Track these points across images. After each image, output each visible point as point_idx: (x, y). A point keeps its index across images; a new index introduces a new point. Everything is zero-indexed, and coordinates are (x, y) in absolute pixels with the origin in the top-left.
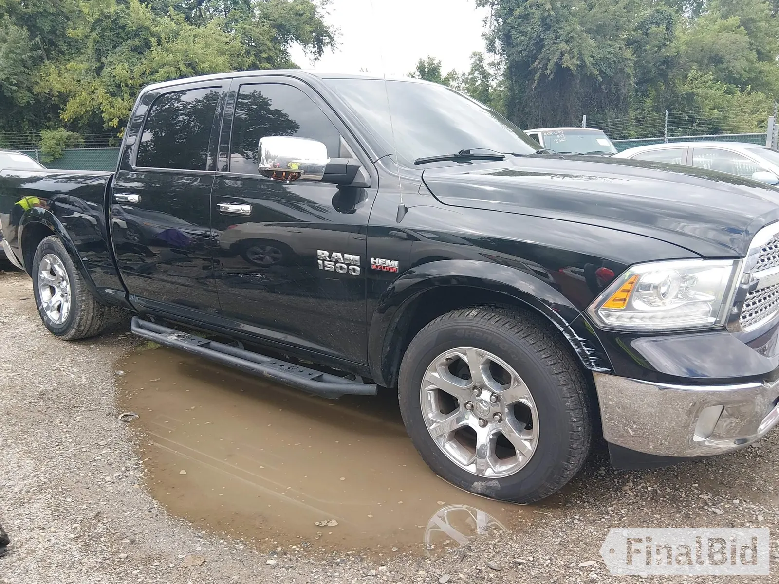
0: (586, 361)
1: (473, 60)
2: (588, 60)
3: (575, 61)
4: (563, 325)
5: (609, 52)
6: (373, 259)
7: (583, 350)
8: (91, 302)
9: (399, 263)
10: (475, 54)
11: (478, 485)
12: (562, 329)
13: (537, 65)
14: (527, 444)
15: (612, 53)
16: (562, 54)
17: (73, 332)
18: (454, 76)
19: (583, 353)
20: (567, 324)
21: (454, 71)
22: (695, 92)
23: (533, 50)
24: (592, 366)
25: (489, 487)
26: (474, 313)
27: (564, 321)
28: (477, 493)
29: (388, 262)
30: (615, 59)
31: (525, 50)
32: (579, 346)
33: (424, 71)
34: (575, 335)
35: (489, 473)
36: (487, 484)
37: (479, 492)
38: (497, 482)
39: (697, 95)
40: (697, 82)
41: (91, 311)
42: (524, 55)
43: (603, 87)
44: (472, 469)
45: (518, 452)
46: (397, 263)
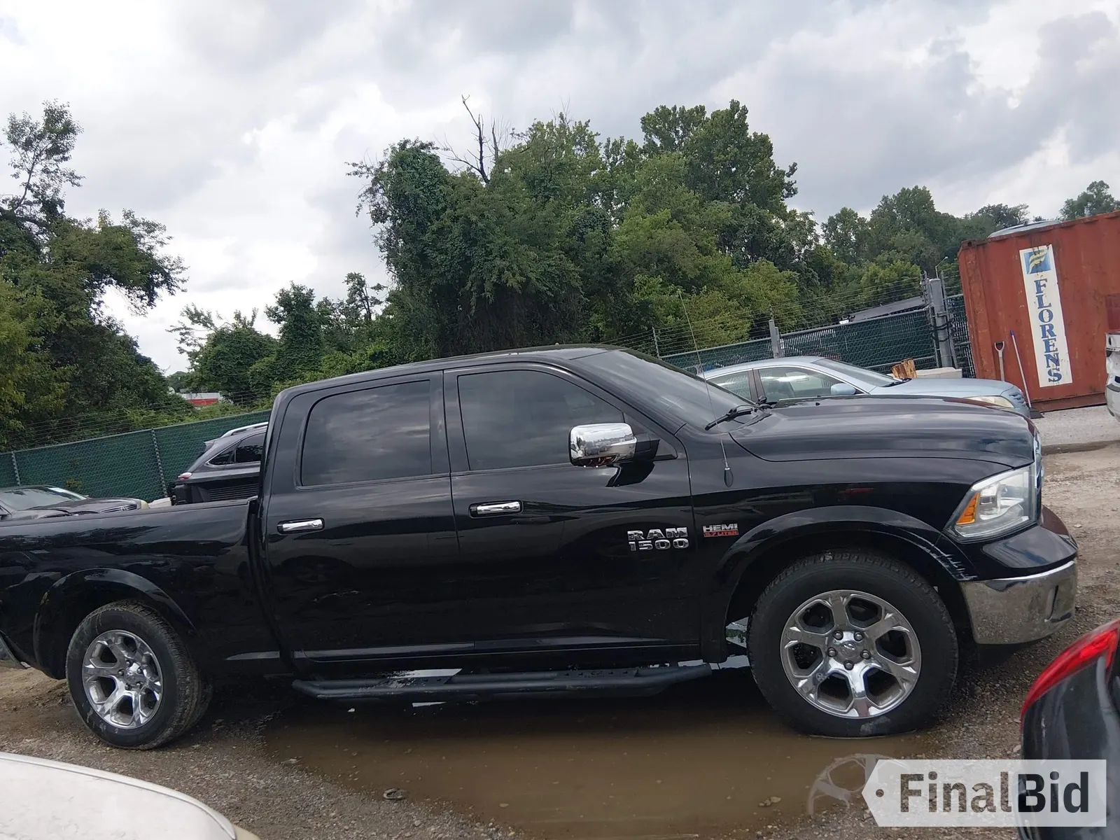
0: (955, 575)
1: (351, 284)
2: (533, 276)
3: (518, 278)
4: (929, 547)
5: (549, 265)
6: (705, 529)
7: (951, 565)
8: (196, 682)
9: (738, 526)
10: (352, 277)
11: (866, 728)
12: (928, 551)
13: (471, 288)
14: (910, 669)
15: (553, 266)
16: (501, 272)
17: (168, 732)
18: (328, 306)
19: (952, 568)
20: (933, 545)
21: (326, 300)
22: (648, 299)
23: (459, 270)
24: (962, 577)
25: (878, 726)
26: (829, 557)
27: (930, 543)
28: (870, 736)
29: (724, 527)
30: (558, 272)
31: (449, 271)
32: (948, 562)
33: (290, 305)
34: (942, 553)
35: (874, 711)
36: (876, 723)
37: (870, 732)
38: (885, 717)
39: (651, 303)
40: (645, 288)
41: (195, 694)
42: (449, 277)
43: (551, 305)
44: (854, 714)
45: (899, 679)
46: (736, 526)
